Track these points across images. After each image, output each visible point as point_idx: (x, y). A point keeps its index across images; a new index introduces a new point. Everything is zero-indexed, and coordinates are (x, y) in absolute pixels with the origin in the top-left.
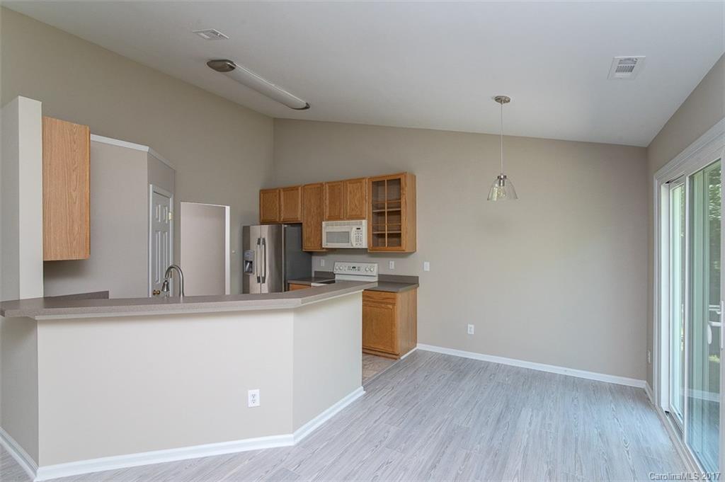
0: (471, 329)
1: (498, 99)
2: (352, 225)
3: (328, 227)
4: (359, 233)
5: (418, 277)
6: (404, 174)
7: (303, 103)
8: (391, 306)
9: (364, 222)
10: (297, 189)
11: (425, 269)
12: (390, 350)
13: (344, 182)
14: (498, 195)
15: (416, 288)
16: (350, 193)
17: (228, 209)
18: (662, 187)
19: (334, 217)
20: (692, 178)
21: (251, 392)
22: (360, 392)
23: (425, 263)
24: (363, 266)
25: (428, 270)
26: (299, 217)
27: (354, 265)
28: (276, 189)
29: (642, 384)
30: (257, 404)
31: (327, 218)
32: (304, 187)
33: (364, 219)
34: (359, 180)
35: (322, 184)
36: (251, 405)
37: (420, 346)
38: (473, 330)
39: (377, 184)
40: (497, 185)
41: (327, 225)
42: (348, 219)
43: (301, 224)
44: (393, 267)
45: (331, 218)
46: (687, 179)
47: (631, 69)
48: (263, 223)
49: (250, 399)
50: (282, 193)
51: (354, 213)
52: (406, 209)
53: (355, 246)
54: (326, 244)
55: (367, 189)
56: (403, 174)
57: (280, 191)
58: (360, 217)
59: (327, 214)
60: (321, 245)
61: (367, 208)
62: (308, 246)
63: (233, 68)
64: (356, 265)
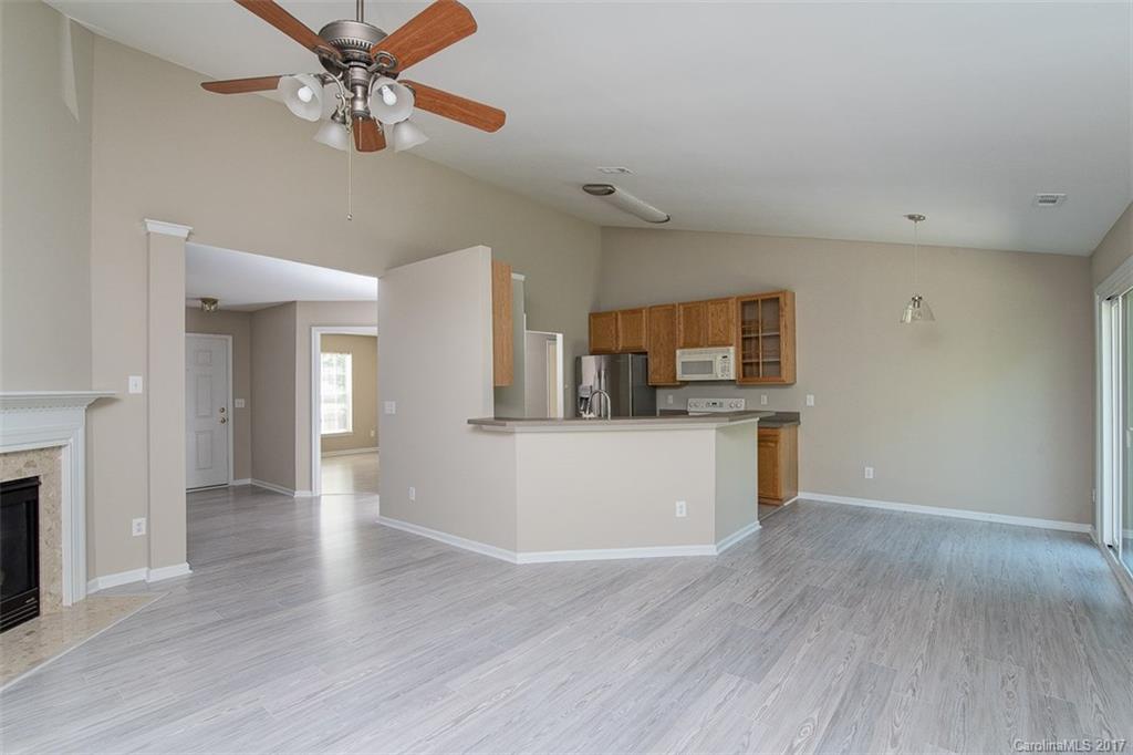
0: (869, 472)
1: (911, 217)
2: (717, 352)
3: (683, 356)
4: (725, 362)
5: (798, 414)
6: (784, 292)
7: (662, 215)
8: (773, 445)
9: (732, 349)
10: (641, 312)
11: (808, 403)
12: (772, 495)
13: (706, 302)
14: (912, 318)
15: (797, 426)
16: (712, 315)
17: (560, 337)
18: (1103, 304)
19: (690, 344)
20: (1125, 297)
21: (678, 504)
22: (756, 526)
23: (808, 397)
24: (726, 401)
25: (813, 404)
26: (644, 344)
27: (714, 400)
28: (611, 313)
29: (1087, 528)
30: (684, 514)
31: (681, 345)
32: (650, 309)
33: (731, 345)
34: (725, 300)
35: (674, 306)
36: (678, 515)
37: (801, 495)
38: (871, 473)
39: (747, 304)
40: (911, 307)
41: (683, 354)
42: (709, 346)
43: (646, 353)
44: (765, 403)
45: (686, 346)
46: (1120, 298)
47: (1054, 202)
48: (593, 353)
49: (678, 510)
50: (620, 316)
51: (717, 338)
52: (786, 333)
53: (720, 378)
54: (680, 377)
55: (734, 311)
56: (781, 292)
57: (617, 315)
58: (726, 344)
59: (682, 341)
60: (675, 376)
61: (735, 333)
62: (654, 379)
63: (611, 192)
64: (717, 401)
